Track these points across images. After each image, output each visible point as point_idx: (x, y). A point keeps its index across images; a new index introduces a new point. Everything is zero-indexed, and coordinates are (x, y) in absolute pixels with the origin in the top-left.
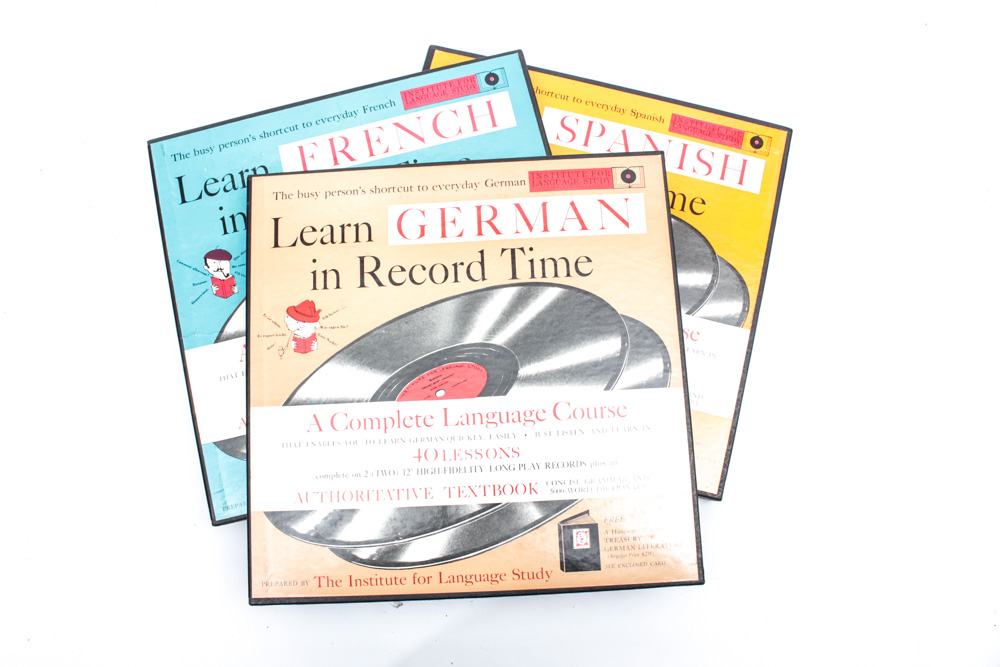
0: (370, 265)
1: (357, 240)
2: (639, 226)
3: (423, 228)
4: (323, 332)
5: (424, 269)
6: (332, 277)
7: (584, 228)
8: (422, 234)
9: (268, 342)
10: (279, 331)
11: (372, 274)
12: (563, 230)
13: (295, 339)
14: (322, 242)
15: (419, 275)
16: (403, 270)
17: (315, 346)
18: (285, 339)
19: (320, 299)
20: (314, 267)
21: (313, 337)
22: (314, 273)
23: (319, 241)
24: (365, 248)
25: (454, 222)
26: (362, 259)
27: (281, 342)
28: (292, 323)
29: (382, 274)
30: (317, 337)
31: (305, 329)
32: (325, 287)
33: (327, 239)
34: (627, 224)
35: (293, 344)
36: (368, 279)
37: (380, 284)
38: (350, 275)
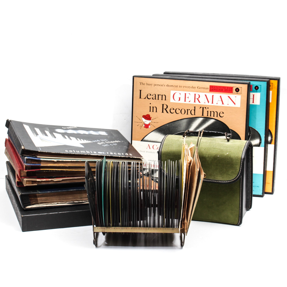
0: (165, 107)
1: (162, 100)
2: (238, 105)
3: (180, 98)
4: (152, 123)
5: (179, 110)
6: (155, 109)
7: (223, 104)
8: (179, 100)
9: (138, 124)
10: (140, 121)
11: (165, 109)
12: (217, 104)
13: (144, 124)
14: (153, 99)
15: (178, 111)
16: (174, 109)
17: (149, 127)
18: (142, 124)
19: (152, 114)
20: (150, 105)
21: (149, 124)
22: (150, 107)
23: (152, 98)
24: (164, 102)
25: (188, 98)
26: (163, 105)
27: (141, 124)
28: (144, 120)
29: (168, 110)
30: (150, 124)
31: (147, 122)
32: (153, 111)
33: (154, 98)
34: (235, 104)
35: (144, 125)
36: (164, 111)
37: (167, 112)
38: (160, 109)
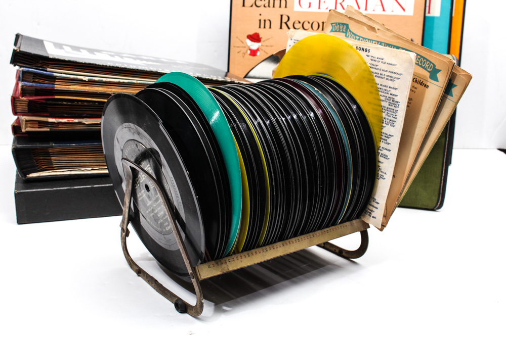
0: (285, 19)
1: (280, 7)
2: (410, 11)
3: (310, 3)
4: (262, 48)
5: (309, 23)
6: (268, 23)
7: (384, 10)
8: (310, 6)
9: (238, 49)
10: (243, 45)
11: (286, 23)
12: (374, 10)
13: (250, 50)
14: (264, 6)
15: (307, 26)
16: (299, 22)
17: (258, 53)
18: (246, 49)
19: (262, 33)
20: (260, 17)
21: (258, 50)
22: (260, 20)
23: (263, 6)
24: (283, 11)
25: (324, 2)
26: (282, 16)
27: (244, 50)
28: (249, 42)
29: (290, 24)
30: (260, 49)
31: (254, 46)
32: (265, 27)
33: (267, 5)
34: (404, 10)
35: (249, 52)
36: (284, 25)
37: (289, 28)
38: (276, 23)
